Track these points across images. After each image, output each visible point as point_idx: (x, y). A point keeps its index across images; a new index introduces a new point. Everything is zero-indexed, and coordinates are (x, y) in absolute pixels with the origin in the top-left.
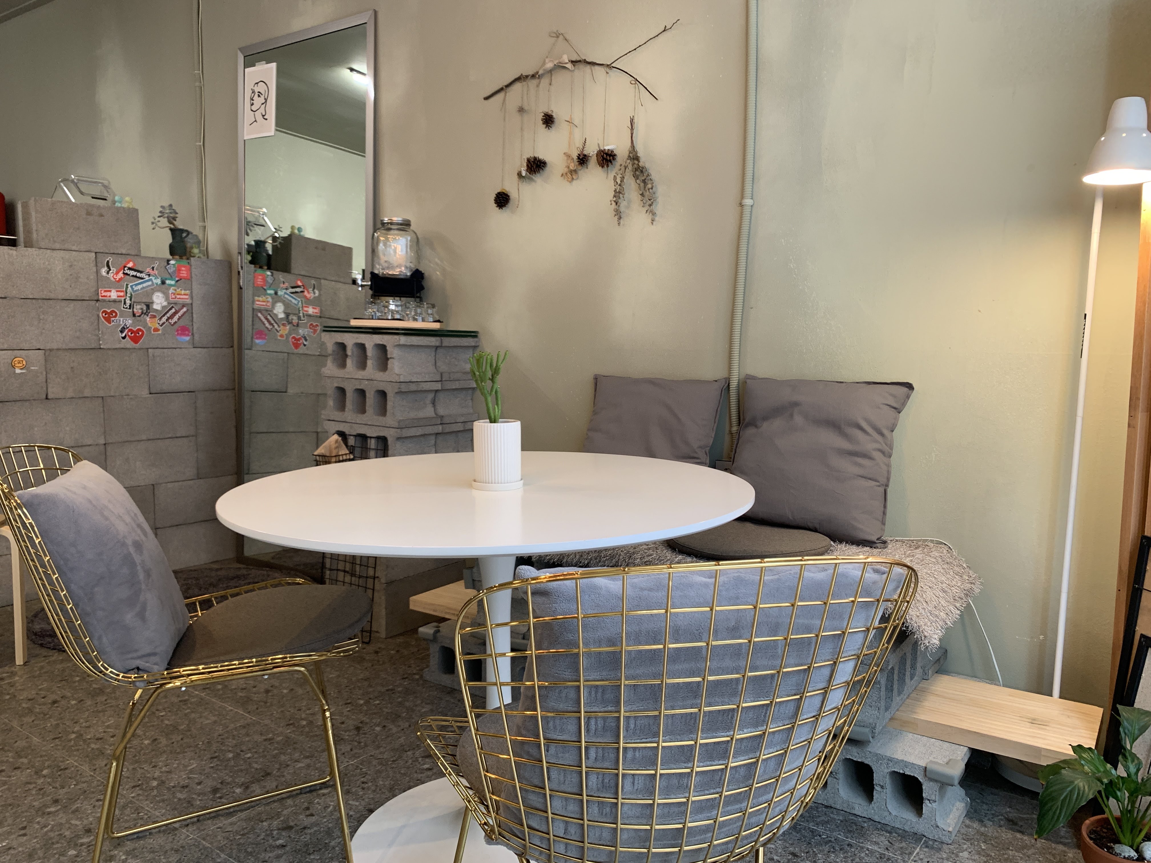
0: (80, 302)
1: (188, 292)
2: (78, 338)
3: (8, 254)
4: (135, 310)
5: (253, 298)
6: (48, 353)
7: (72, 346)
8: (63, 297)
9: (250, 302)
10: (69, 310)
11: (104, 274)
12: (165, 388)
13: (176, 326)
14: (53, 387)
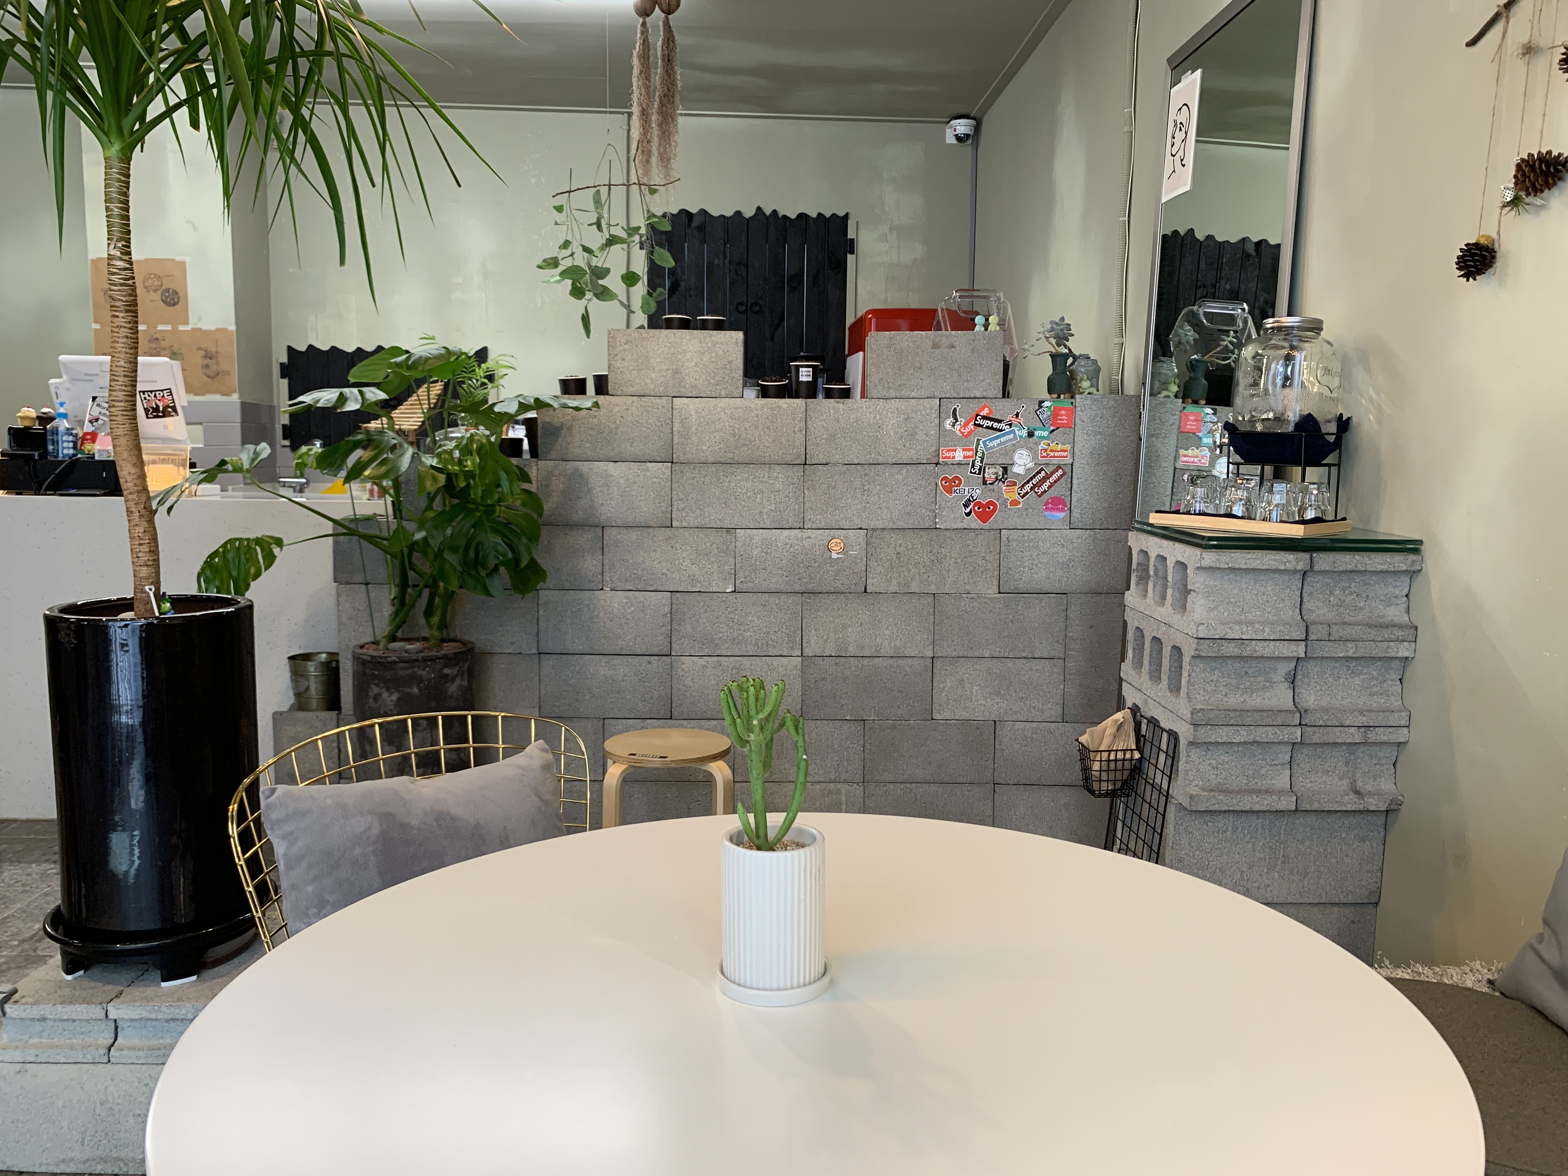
0: (914, 466)
1: (1068, 447)
2: (909, 514)
3: (834, 409)
4: (986, 475)
5: (1177, 451)
6: (871, 532)
7: (901, 524)
8: (894, 461)
9: (1172, 458)
10: (899, 477)
11: (948, 427)
12: (1022, 586)
13: (1045, 497)
14: (873, 578)
